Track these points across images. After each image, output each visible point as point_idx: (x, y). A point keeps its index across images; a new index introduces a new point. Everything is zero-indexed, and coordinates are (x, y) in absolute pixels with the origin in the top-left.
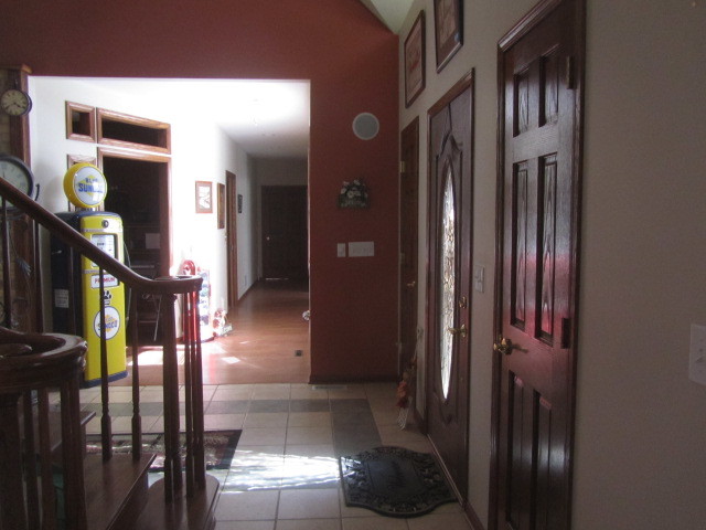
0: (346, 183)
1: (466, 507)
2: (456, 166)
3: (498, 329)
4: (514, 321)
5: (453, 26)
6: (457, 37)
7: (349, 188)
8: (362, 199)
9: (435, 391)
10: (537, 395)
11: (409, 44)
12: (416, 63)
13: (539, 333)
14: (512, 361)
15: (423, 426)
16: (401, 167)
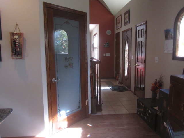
0: (105, 43)
1: (130, 90)
2: (128, 41)
3: (135, 63)
4: (138, 62)
5: (128, 20)
6: (128, 22)
7: (106, 44)
8: (108, 46)
9: (124, 76)
10: (141, 70)
11: (117, 19)
12: (119, 23)
13: (141, 62)
14: (137, 67)
15: (121, 83)
16: (115, 40)
